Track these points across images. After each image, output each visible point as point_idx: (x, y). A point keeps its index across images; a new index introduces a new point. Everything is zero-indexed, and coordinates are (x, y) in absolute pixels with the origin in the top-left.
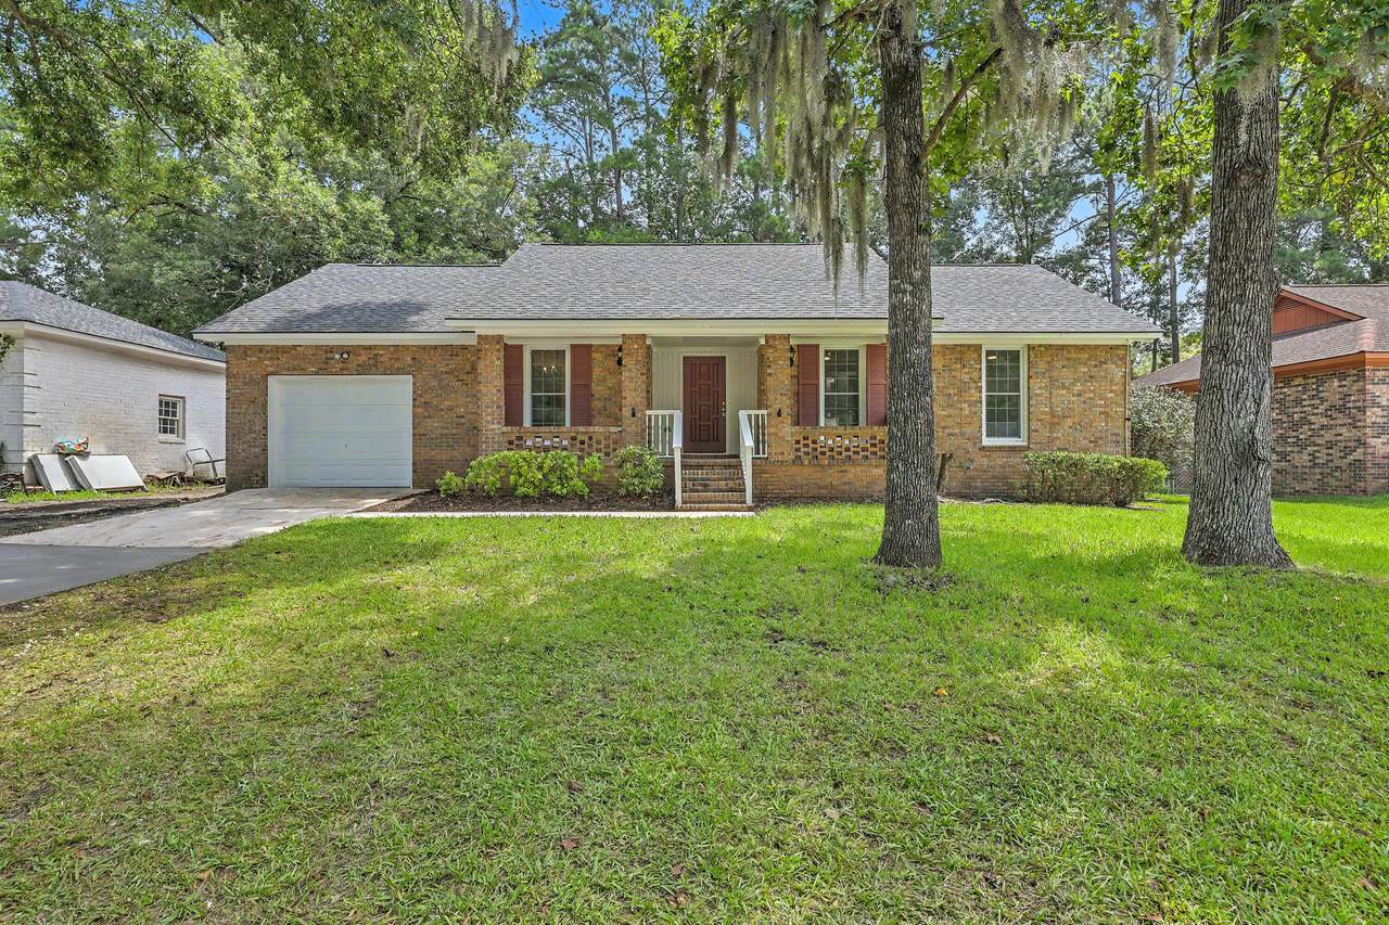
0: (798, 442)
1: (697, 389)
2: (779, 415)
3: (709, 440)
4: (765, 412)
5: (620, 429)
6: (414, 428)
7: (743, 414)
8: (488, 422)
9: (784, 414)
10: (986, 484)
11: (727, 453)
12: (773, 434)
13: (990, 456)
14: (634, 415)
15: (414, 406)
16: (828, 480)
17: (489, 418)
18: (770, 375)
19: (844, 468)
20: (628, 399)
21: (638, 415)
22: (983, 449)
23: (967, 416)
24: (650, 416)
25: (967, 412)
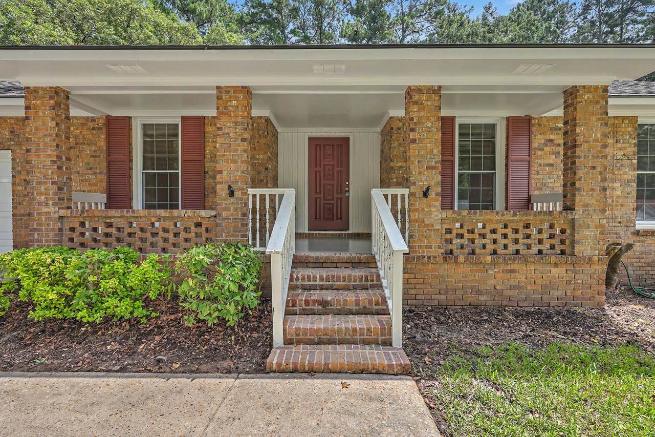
0: (449, 231)
1: (322, 169)
2: (426, 194)
3: (333, 219)
4: (406, 191)
5: (213, 213)
6: (14, 208)
7: (377, 194)
8: (40, 203)
9: (432, 194)
10: (639, 272)
11: (350, 232)
12: (416, 221)
13: (643, 242)
14: (232, 193)
15: (13, 184)
16: (492, 282)
17: (43, 198)
18: (414, 141)
19: (512, 267)
20: (225, 173)
21: (238, 194)
22: (638, 233)
23: (619, 197)
24: (254, 196)
25: (619, 193)
